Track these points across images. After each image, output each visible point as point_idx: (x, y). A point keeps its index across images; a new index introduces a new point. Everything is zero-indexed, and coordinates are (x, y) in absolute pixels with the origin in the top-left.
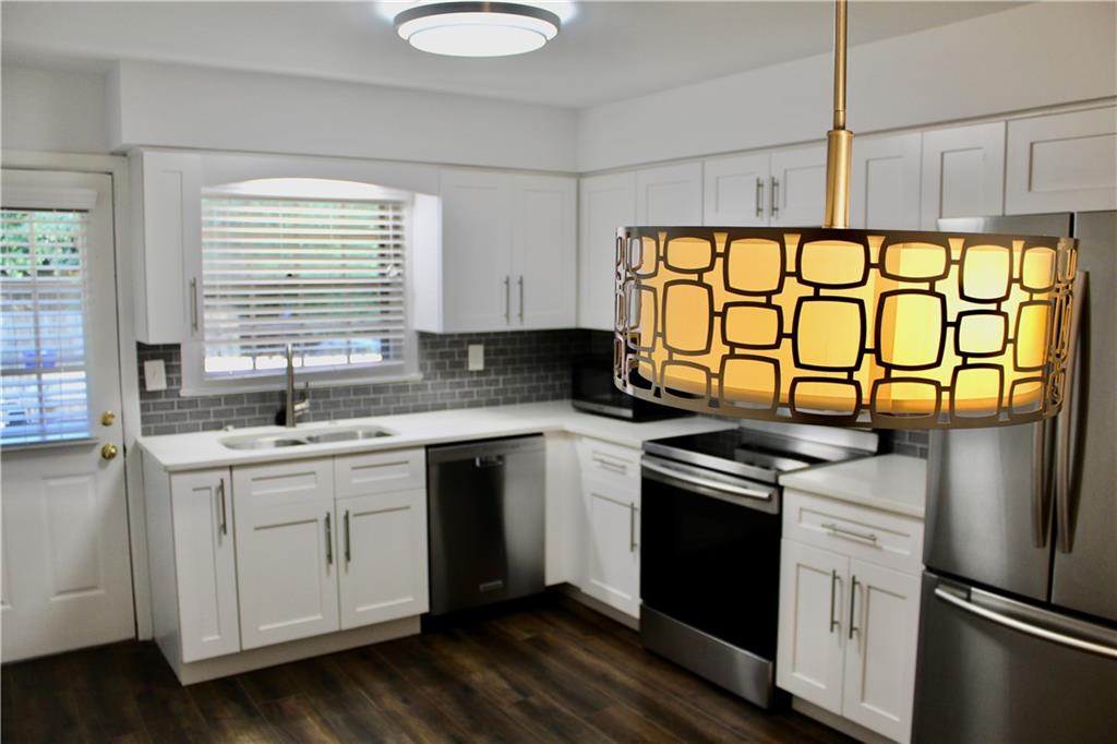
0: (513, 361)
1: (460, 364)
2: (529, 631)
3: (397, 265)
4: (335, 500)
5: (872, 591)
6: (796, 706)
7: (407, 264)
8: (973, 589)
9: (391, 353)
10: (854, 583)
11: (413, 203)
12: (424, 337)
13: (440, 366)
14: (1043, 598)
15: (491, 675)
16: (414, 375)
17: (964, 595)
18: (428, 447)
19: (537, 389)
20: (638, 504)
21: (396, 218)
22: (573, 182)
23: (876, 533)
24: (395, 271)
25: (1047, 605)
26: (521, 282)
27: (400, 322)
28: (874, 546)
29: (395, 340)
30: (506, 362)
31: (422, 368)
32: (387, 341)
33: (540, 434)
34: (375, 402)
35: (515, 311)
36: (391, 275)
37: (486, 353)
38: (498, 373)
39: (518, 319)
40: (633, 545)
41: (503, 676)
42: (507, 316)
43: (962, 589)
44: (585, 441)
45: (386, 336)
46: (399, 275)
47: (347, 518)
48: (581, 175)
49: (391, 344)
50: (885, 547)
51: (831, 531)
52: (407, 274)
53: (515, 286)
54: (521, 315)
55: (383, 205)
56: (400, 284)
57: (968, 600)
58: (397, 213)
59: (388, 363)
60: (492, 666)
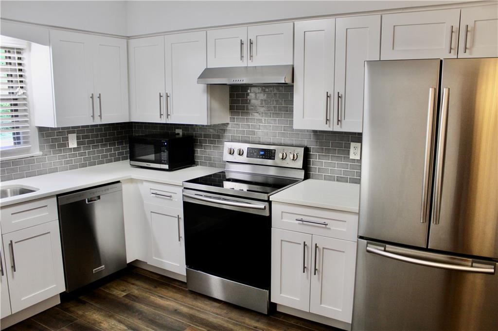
0: (93, 142)
1: (64, 145)
2: (123, 291)
3: (22, 87)
4: (2, 235)
5: (325, 250)
6: (279, 309)
7: (28, 87)
8: (387, 246)
9: (21, 141)
10: (316, 247)
11: (30, 50)
12: (41, 129)
13: (52, 147)
14: (425, 247)
15: (113, 322)
16: (37, 152)
17: (383, 249)
18: (58, 196)
19: (106, 156)
20: (182, 216)
21: (19, 58)
22: (125, 41)
23: (327, 221)
24: (22, 91)
25: (426, 250)
26: (99, 97)
27: (26, 121)
28: (326, 228)
29: (24, 133)
30: (89, 143)
31: (41, 148)
32: (18, 133)
33: (118, 182)
34: (13, 170)
35: (97, 113)
36: (20, 94)
37: (78, 138)
38: (85, 148)
39: (99, 118)
40: (180, 237)
41: (120, 322)
42: (93, 116)
43: (382, 246)
44: (145, 183)
45: (16, 131)
46: (24, 93)
47: (11, 244)
48: (128, 38)
49: (21, 136)
50: (332, 228)
51: (301, 222)
52: (28, 93)
53: (96, 100)
54: (100, 116)
55: (8, 50)
56: (24, 99)
57: (385, 251)
58: (19, 56)
59: (18, 147)
60: (110, 316)
